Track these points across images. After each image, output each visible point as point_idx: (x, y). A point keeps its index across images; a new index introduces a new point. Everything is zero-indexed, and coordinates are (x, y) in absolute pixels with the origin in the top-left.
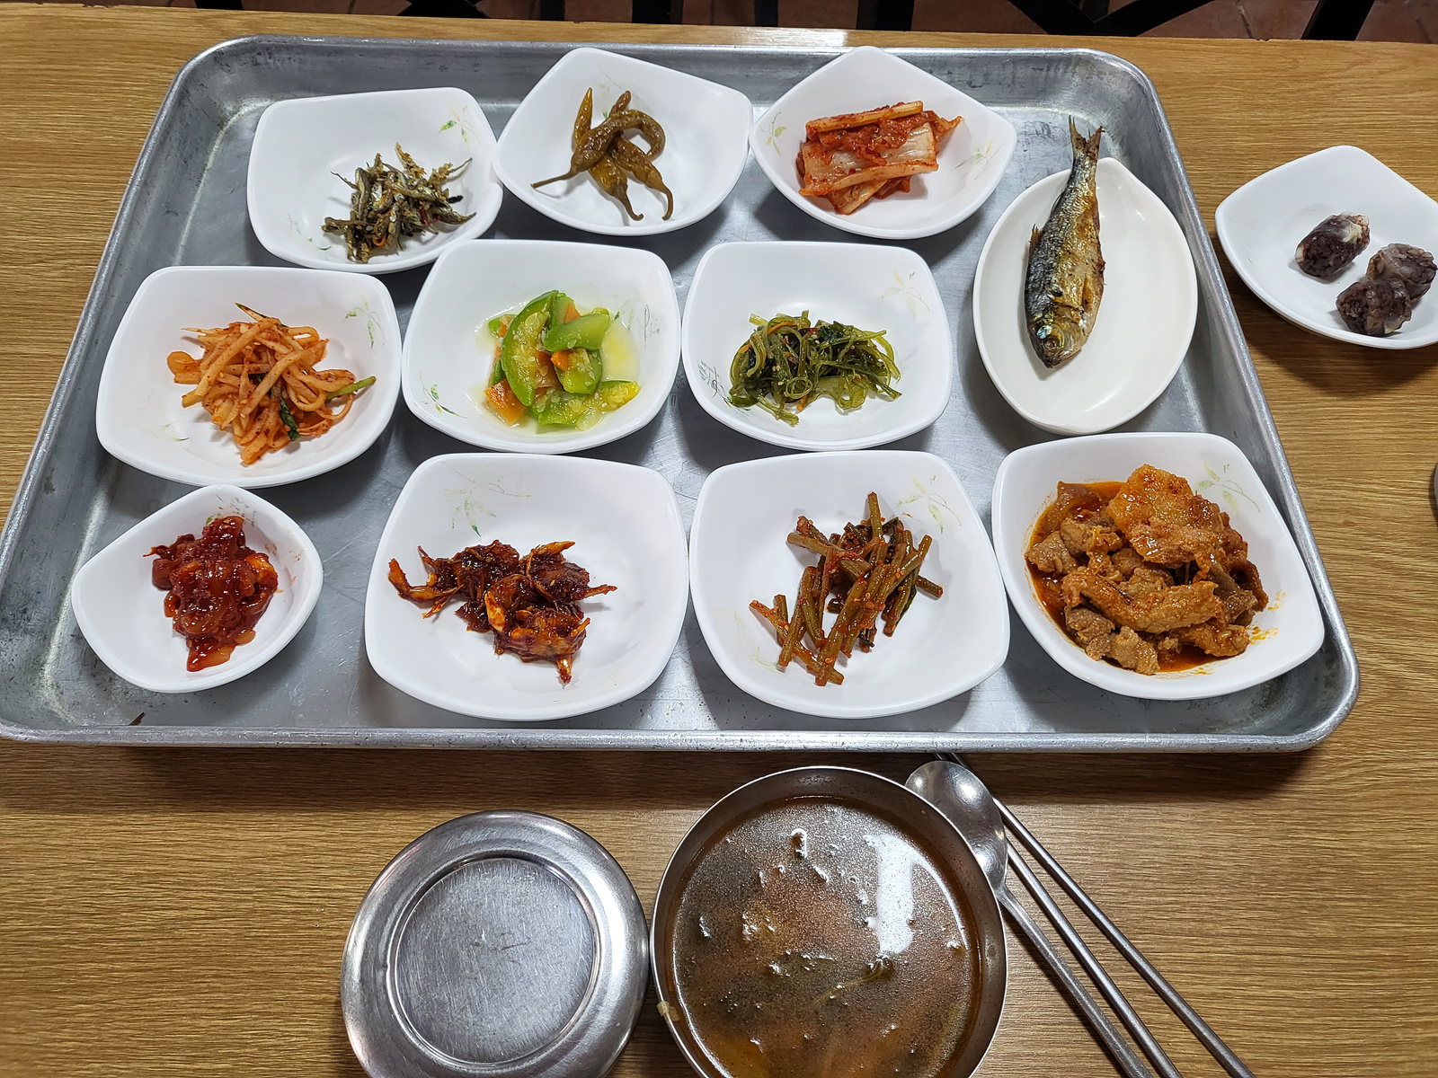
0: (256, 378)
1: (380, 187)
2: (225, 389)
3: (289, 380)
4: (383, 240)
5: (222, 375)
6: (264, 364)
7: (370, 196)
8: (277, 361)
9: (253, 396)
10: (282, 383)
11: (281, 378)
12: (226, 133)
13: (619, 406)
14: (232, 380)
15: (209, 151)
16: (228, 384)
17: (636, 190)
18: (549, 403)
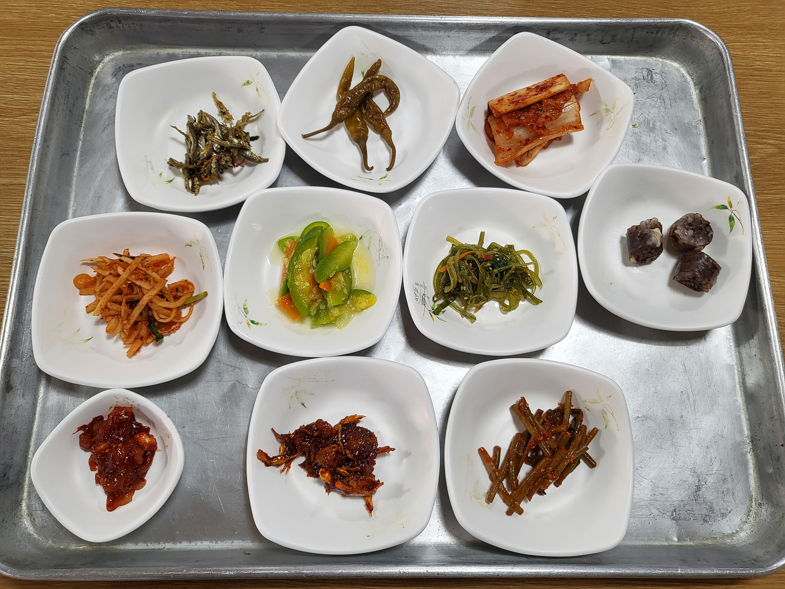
0: (132, 304)
1: (204, 140)
2: (112, 312)
3: (152, 306)
4: (209, 177)
5: (109, 304)
6: (136, 294)
7: (198, 146)
8: (144, 294)
9: (130, 318)
10: (148, 308)
11: (147, 305)
12: (96, 79)
13: (362, 310)
14: (116, 307)
15: (85, 96)
16: (114, 310)
17: (374, 140)
18: (318, 309)
